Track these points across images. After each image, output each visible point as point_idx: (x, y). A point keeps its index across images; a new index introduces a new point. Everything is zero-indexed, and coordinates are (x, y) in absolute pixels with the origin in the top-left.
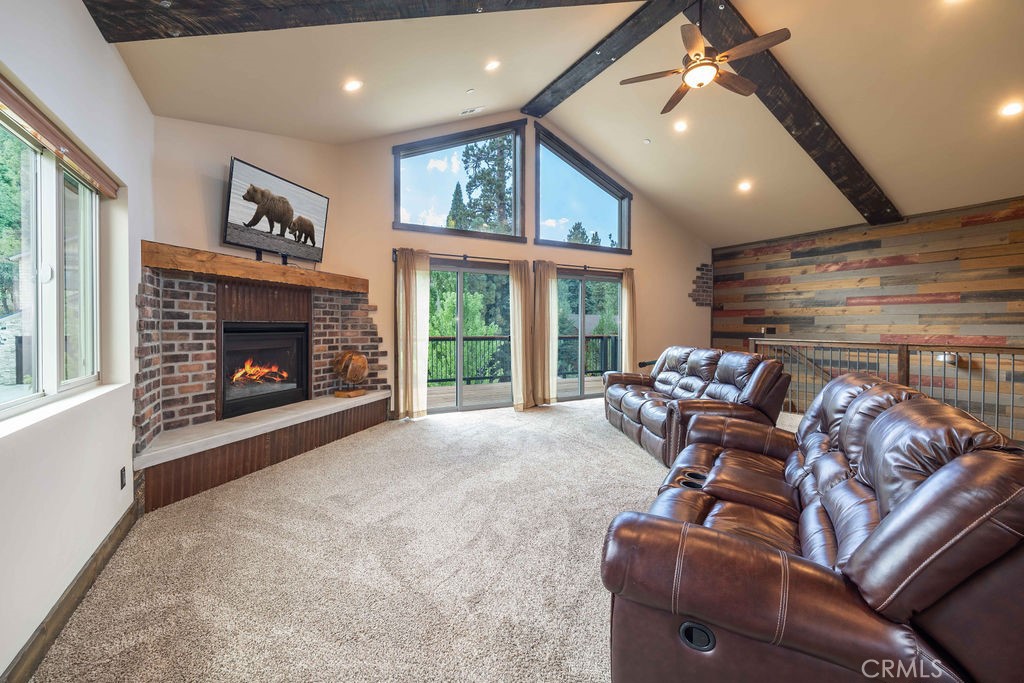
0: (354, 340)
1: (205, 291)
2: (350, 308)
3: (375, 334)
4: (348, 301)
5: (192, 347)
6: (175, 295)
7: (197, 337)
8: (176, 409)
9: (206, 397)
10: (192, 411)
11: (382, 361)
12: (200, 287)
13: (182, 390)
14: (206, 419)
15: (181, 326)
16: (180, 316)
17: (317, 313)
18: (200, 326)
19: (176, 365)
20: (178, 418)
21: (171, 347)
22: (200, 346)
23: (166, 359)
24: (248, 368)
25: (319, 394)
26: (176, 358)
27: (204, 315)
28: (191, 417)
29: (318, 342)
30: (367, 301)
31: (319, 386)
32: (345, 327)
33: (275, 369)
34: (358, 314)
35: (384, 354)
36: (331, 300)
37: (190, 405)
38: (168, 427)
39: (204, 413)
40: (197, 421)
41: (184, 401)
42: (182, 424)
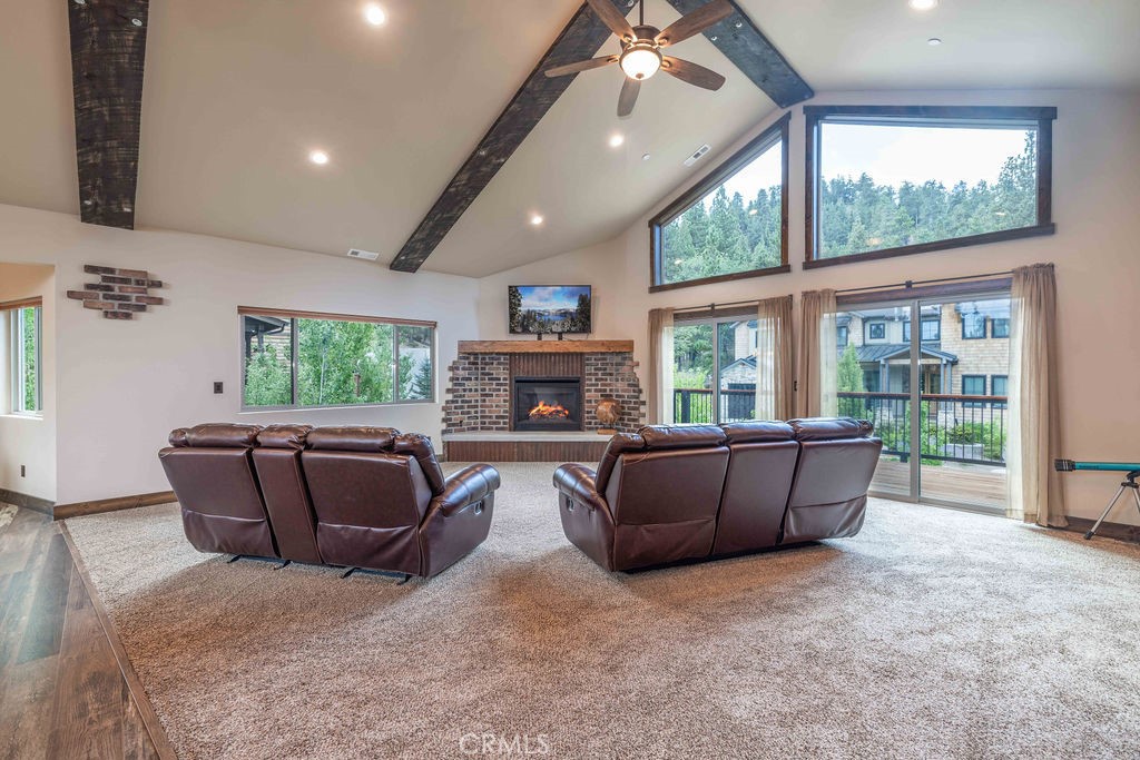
0: (623, 391)
1: (502, 360)
2: (620, 364)
3: (637, 386)
4: (618, 359)
5: (495, 390)
6: (486, 364)
7: (497, 385)
8: (487, 420)
9: (503, 417)
10: (495, 423)
11: (643, 409)
12: (499, 359)
13: (490, 412)
14: (502, 429)
15: (489, 379)
16: (489, 374)
17: (589, 369)
18: (499, 379)
19: (487, 399)
20: (487, 425)
21: (485, 390)
22: (499, 390)
23: (482, 395)
24: (541, 407)
25: (590, 429)
26: (486, 395)
27: (502, 373)
28: (494, 426)
29: (589, 391)
30: (631, 359)
31: (590, 423)
32: (617, 380)
33: (559, 408)
34: (625, 369)
35: (644, 403)
36: (605, 359)
37: (494, 420)
38: (482, 428)
39: (502, 425)
40: (497, 429)
41: (491, 417)
42: (489, 429)
